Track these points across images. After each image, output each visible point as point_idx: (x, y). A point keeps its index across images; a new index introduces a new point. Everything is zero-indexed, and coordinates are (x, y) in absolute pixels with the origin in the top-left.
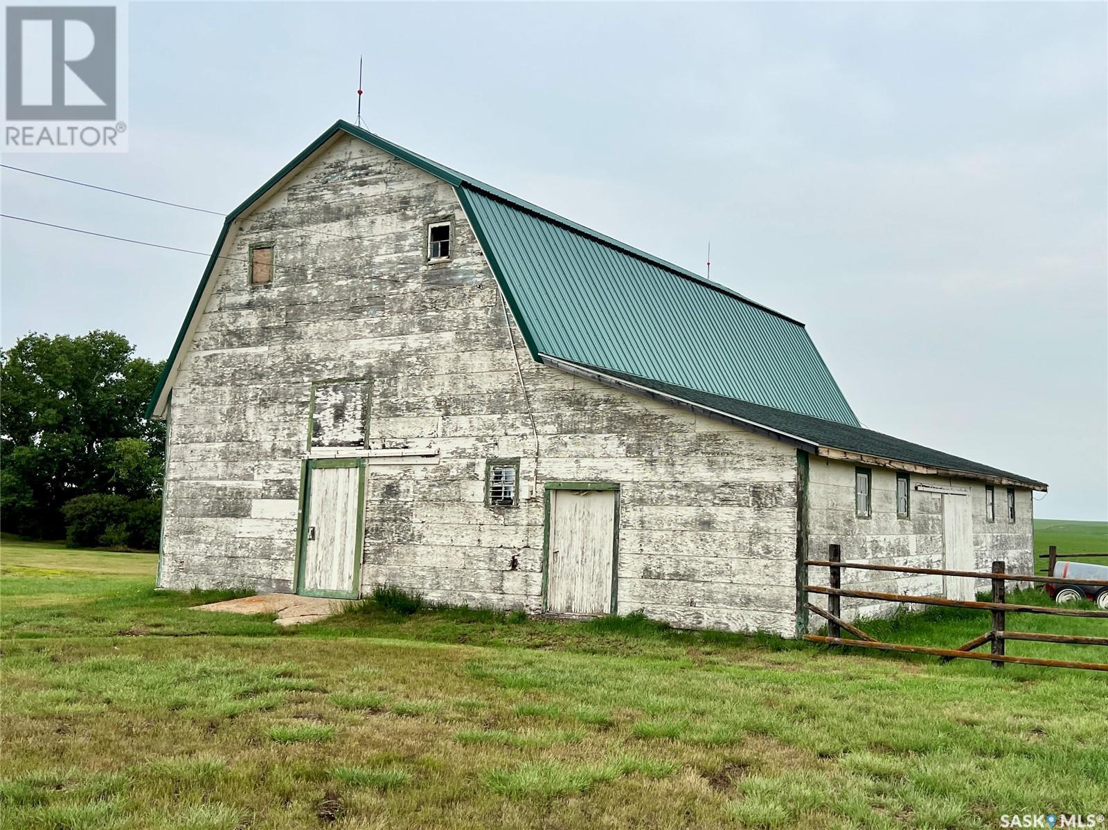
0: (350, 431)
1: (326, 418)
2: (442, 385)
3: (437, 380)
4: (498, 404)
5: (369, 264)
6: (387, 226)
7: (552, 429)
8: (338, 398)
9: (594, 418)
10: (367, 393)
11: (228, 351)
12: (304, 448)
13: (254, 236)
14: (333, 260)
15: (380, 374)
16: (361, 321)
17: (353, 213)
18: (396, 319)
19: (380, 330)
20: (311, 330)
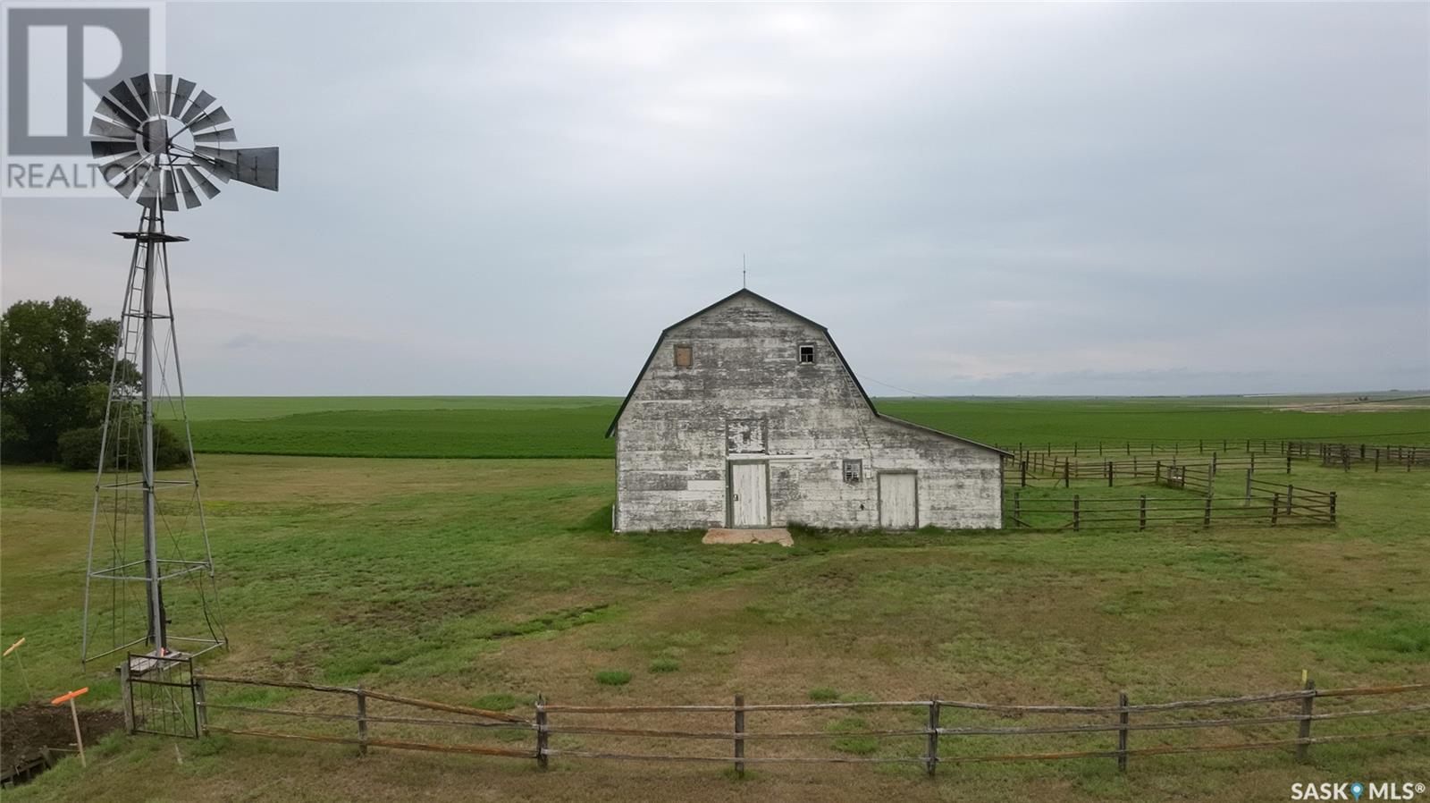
0: (756, 444)
1: (738, 439)
2: (813, 424)
3: (809, 422)
4: (847, 434)
5: (761, 361)
6: (771, 344)
7: (881, 446)
8: (746, 428)
9: (902, 441)
10: (765, 426)
11: (660, 401)
12: (724, 454)
13: (677, 341)
14: (737, 357)
15: (772, 417)
16: (757, 391)
17: (750, 335)
18: (781, 391)
19: (771, 395)
20: (723, 393)
